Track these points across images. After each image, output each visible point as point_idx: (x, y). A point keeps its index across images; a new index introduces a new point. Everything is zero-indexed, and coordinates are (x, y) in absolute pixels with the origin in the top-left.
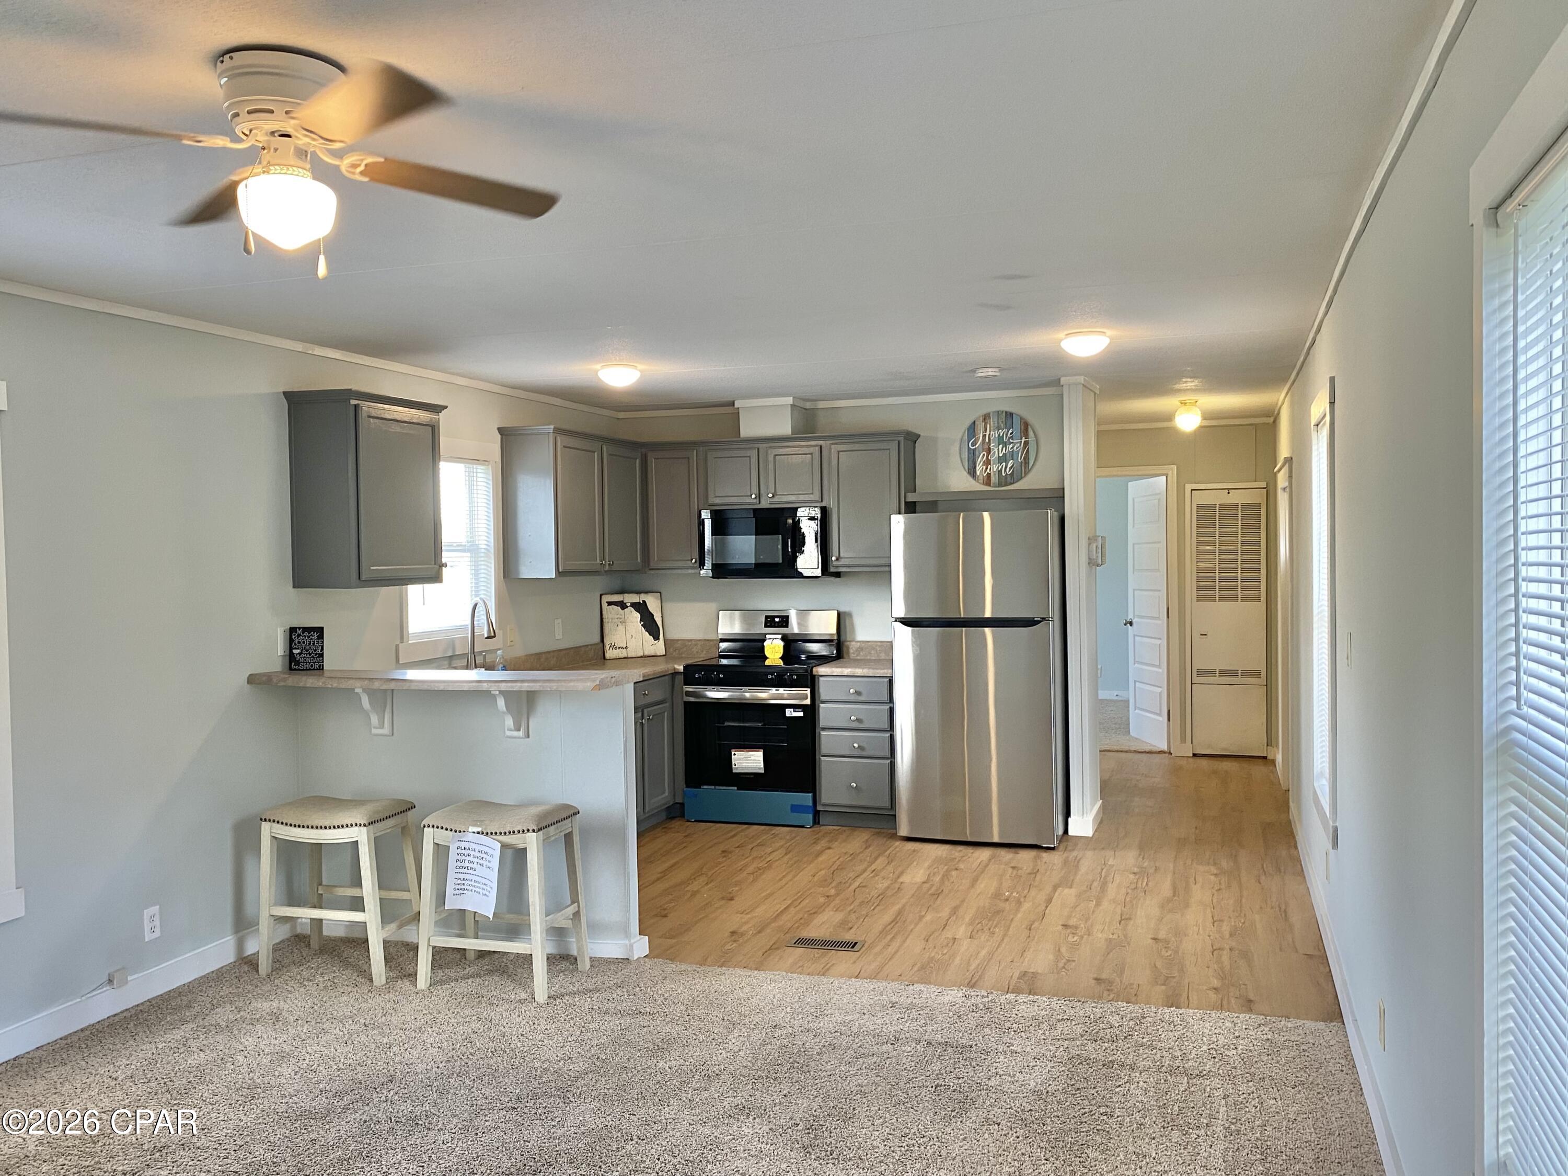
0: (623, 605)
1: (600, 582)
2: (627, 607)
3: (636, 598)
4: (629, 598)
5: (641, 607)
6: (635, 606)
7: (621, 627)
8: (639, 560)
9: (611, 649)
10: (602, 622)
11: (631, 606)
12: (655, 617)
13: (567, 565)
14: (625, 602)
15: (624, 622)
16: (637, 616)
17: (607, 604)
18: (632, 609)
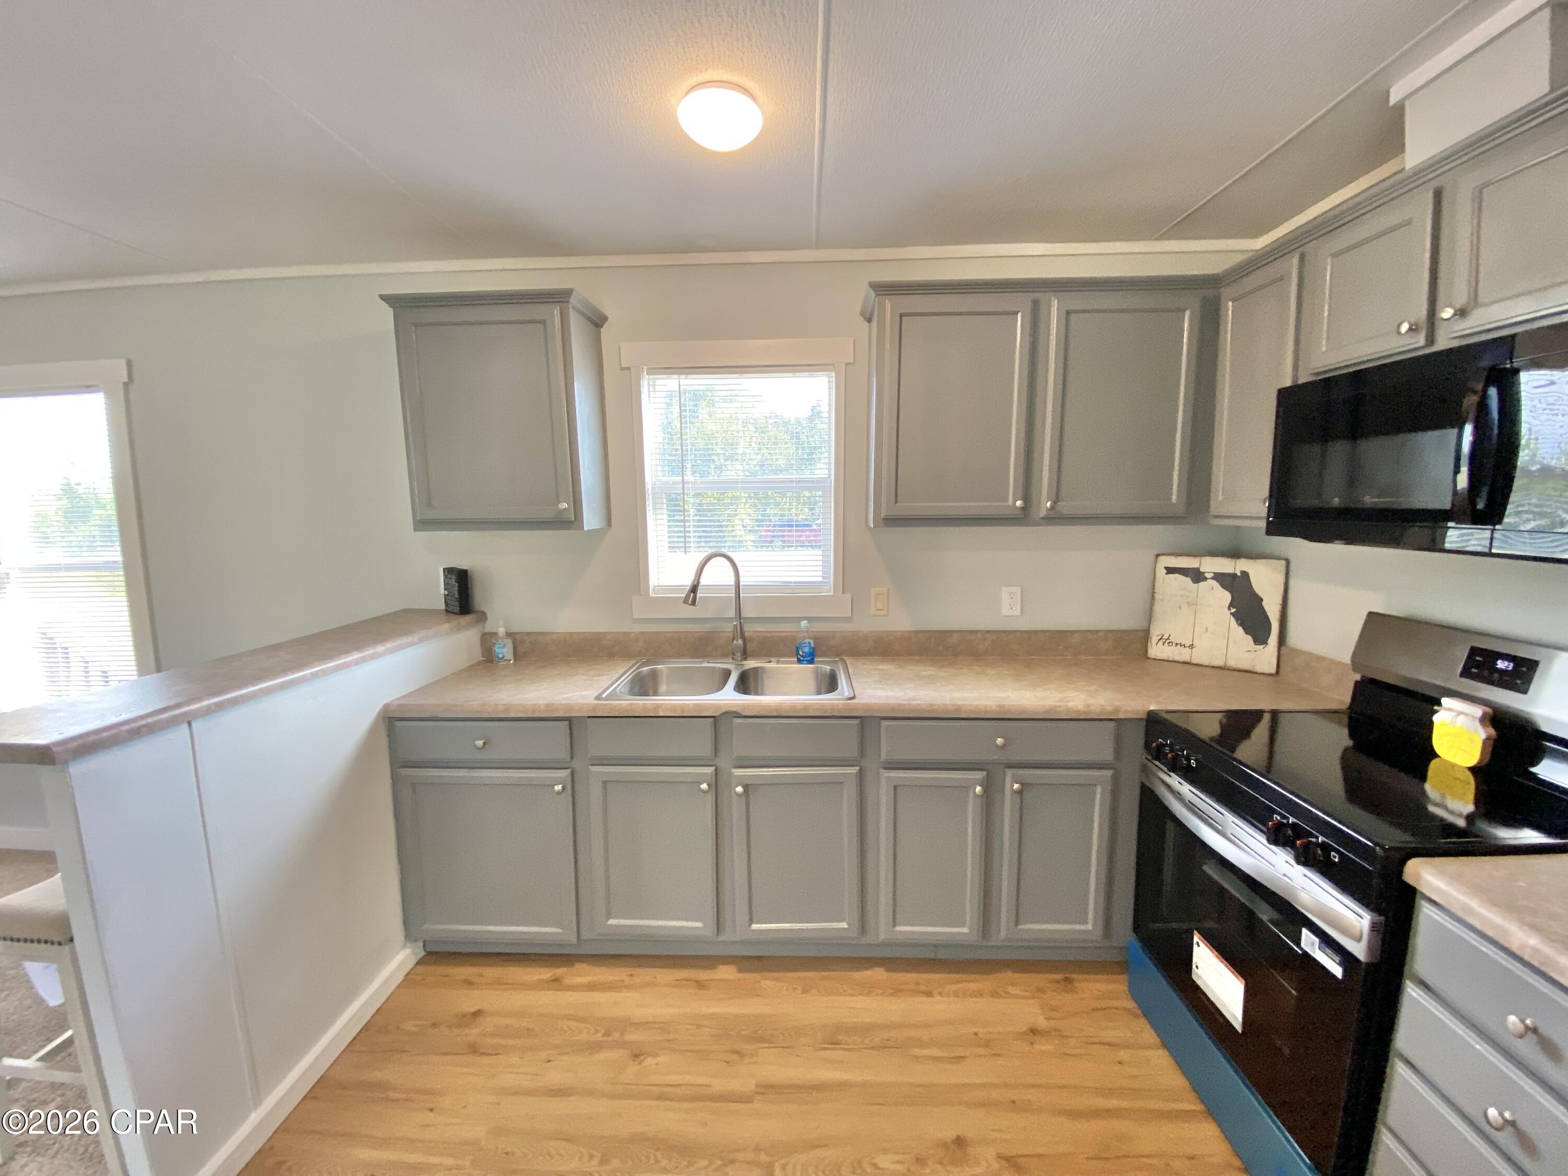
0: (1197, 576)
2: (1206, 579)
3: (1226, 566)
4: (1215, 565)
5: (1236, 585)
6: (1224, 580)
7: (1188, 612)
8: (1174, 498)
9: (1161, 642)
10: (1153, 598)
11: (1212, 578)
12: (1264, 603)
13: (905, 508)
14: (1202, 570)
15: (1193, 604)
16: (1226, 597)
17: (1165, 571)
18: (1215, 584)
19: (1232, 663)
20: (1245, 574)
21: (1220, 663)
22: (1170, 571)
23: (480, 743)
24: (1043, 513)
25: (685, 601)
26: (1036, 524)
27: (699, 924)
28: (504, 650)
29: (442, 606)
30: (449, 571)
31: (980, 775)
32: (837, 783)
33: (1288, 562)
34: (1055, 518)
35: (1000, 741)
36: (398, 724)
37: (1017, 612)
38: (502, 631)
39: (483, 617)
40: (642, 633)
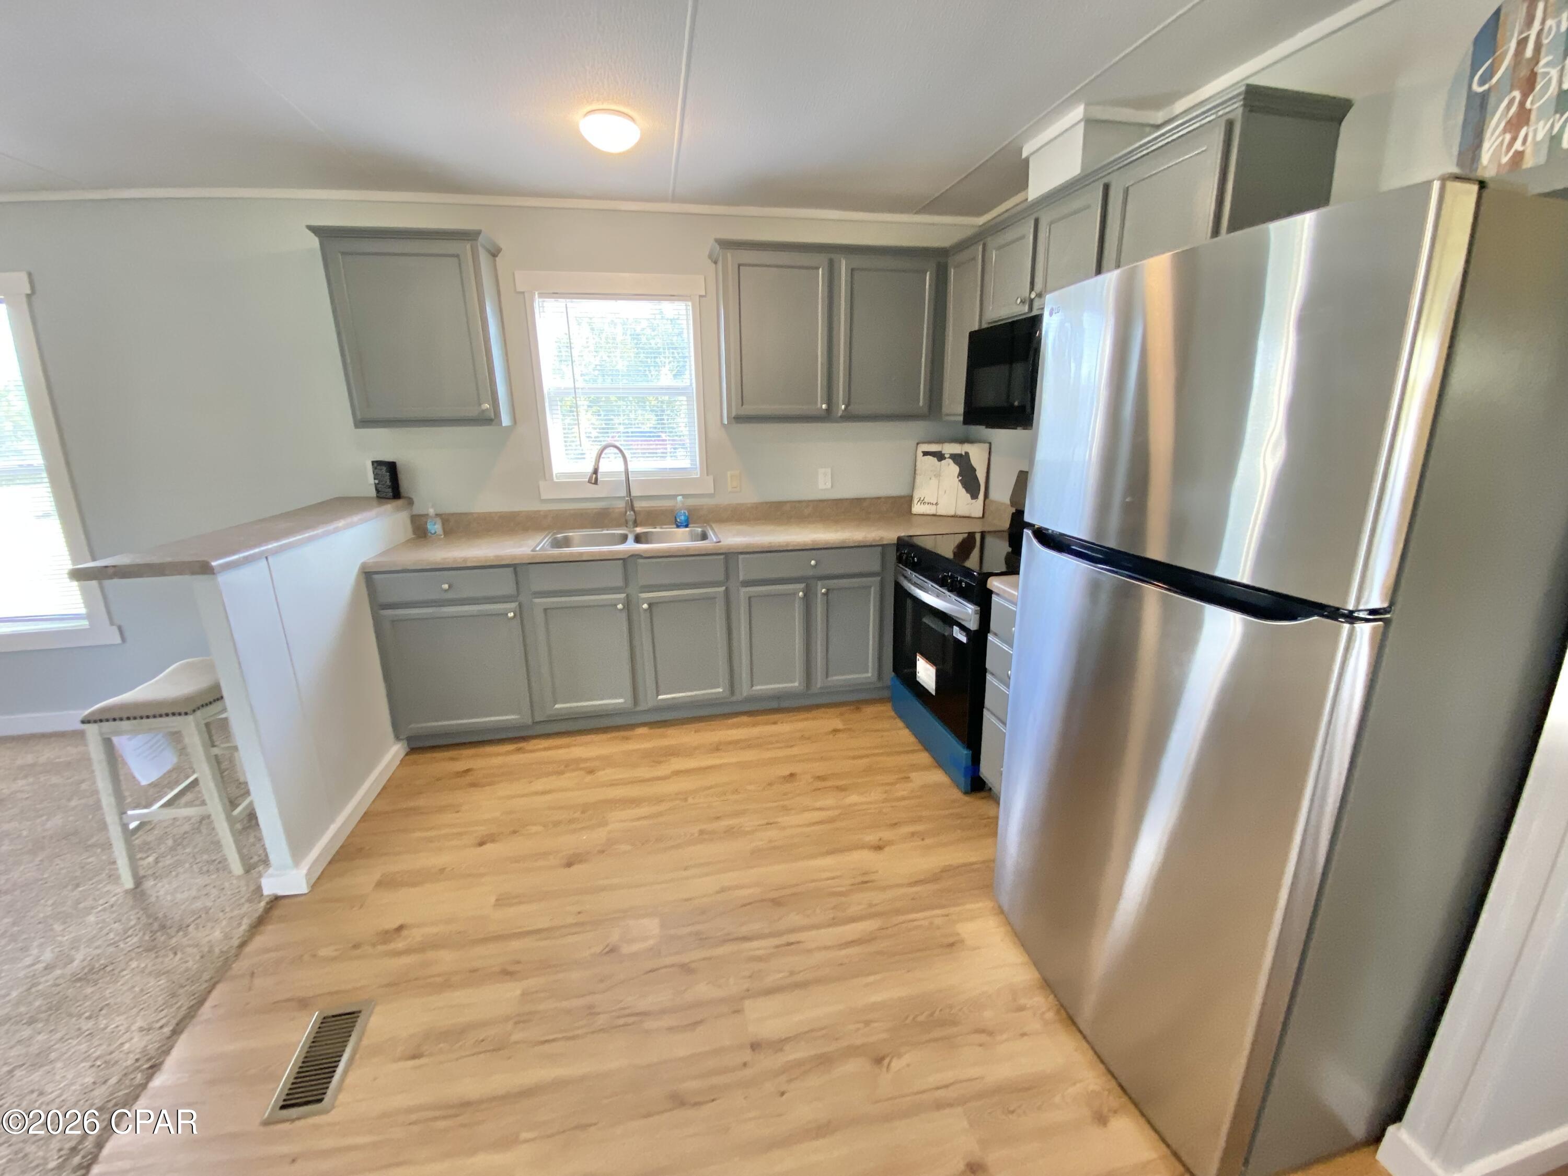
0: (940, 456)
1: (919, 428)
2: (945, 458)
3: (956, 449)
4: (950, 449)
5: (962, 461)
6: (956, 458)
7: (934, 481)
8: (921, 404)
9: (919, 503)
10: (915, 473)
11: (949, 458)
12: (977, 473)
13: (749, 410)
14: (943, 452)
15: (938, 475)
16: (955, 469)
17: (922, 454)
18: (950, 461)
19: (960, 513)
20: (967, 453)
21: (952, 513)
22: (926, 454)
23: (446, 586)
24: (840, 413)
25: (590, 482)
26: (836, 421)
27: (621, 701)
28: (435, 527)
29: (373, 493)
30: (377, 464)
31: (802, 586)
32: (711, 599)
33: (990, 444)
34: (849, 417)
35: (813, 562)
36: (376, 577)
37: (829, 485)
38: (431, 511)
39: (410, 502)
40: (550, 511)
